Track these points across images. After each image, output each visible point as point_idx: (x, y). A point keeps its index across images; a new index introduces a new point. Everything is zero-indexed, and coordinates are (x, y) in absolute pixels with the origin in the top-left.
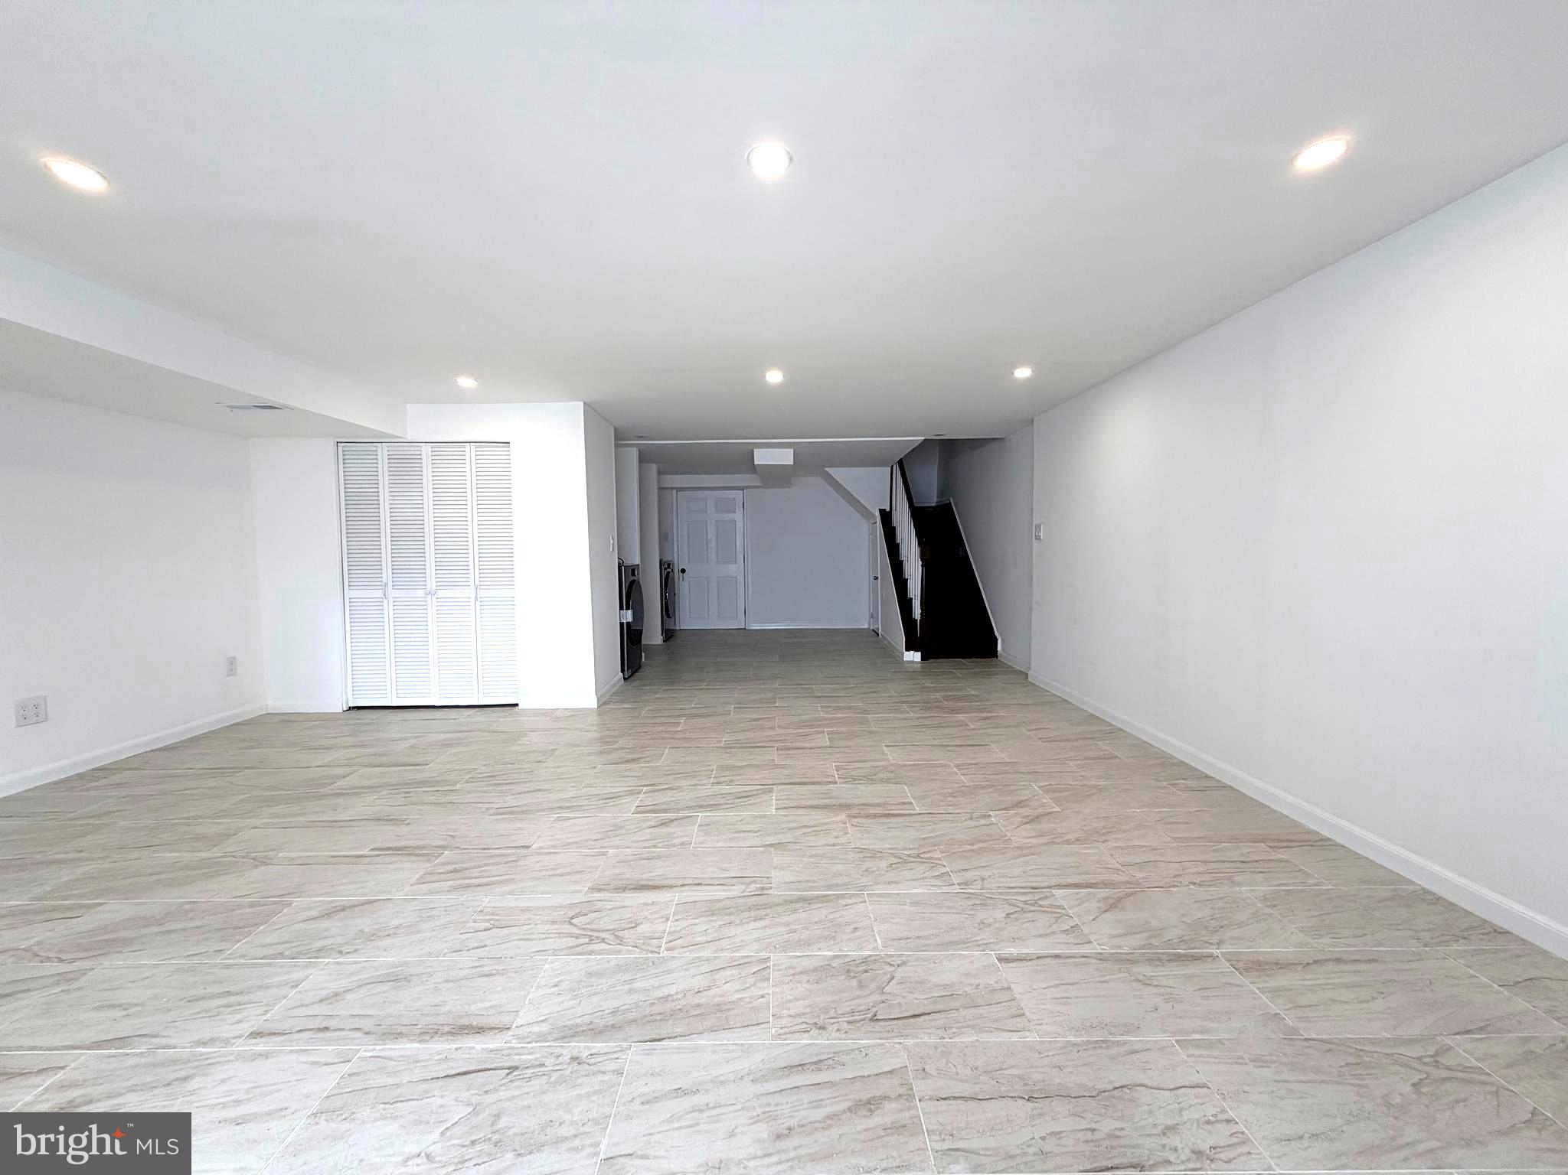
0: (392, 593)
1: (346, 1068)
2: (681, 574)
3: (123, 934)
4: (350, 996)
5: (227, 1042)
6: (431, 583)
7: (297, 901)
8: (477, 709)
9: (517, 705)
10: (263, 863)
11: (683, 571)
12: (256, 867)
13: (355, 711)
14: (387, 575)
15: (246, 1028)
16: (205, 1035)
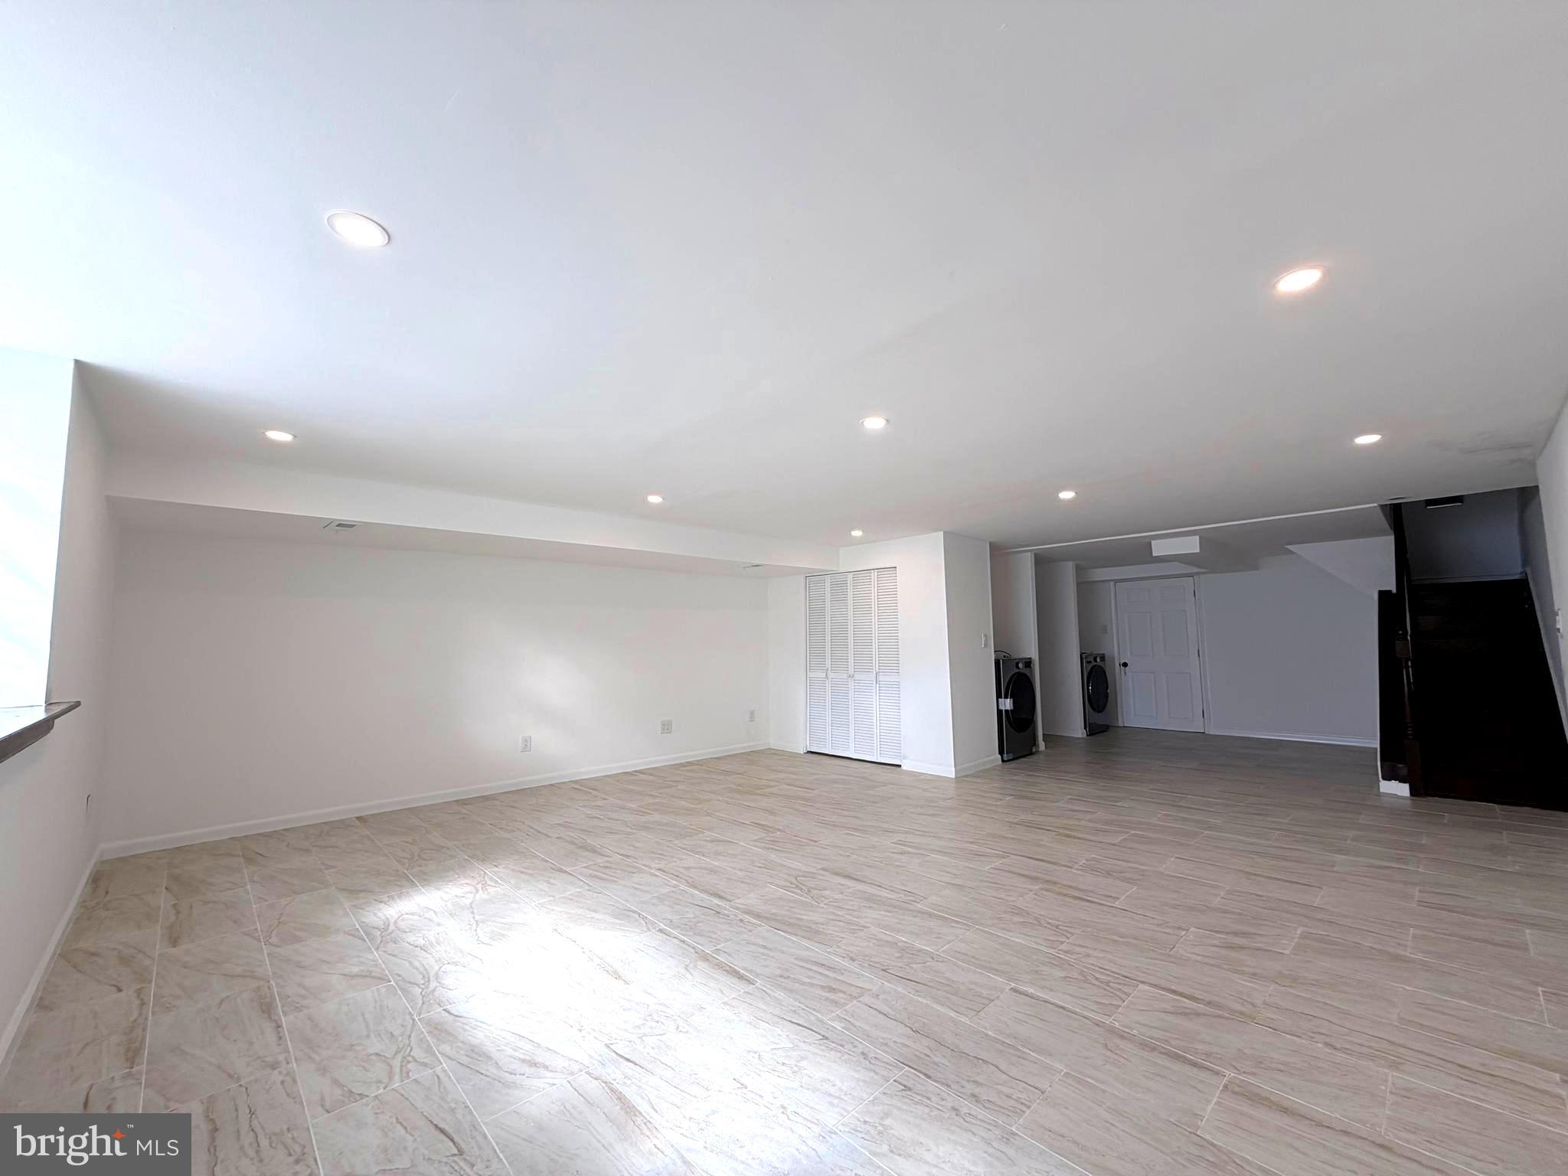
0: (831, 675)
1: (674, 889)
2: (1122, 668)
3: (650, 826)
4: (693, 870)
5: (650, 868)
6: (851, 670)
7: (707, 833)
8: (873, 765)
9: (900, 766)
10: (709, 815)
11: (1125, 665)
12: (705, 816)
13: (810, 755)
14: (828, 663)
15: (658, 866)
16: (646, 863)
